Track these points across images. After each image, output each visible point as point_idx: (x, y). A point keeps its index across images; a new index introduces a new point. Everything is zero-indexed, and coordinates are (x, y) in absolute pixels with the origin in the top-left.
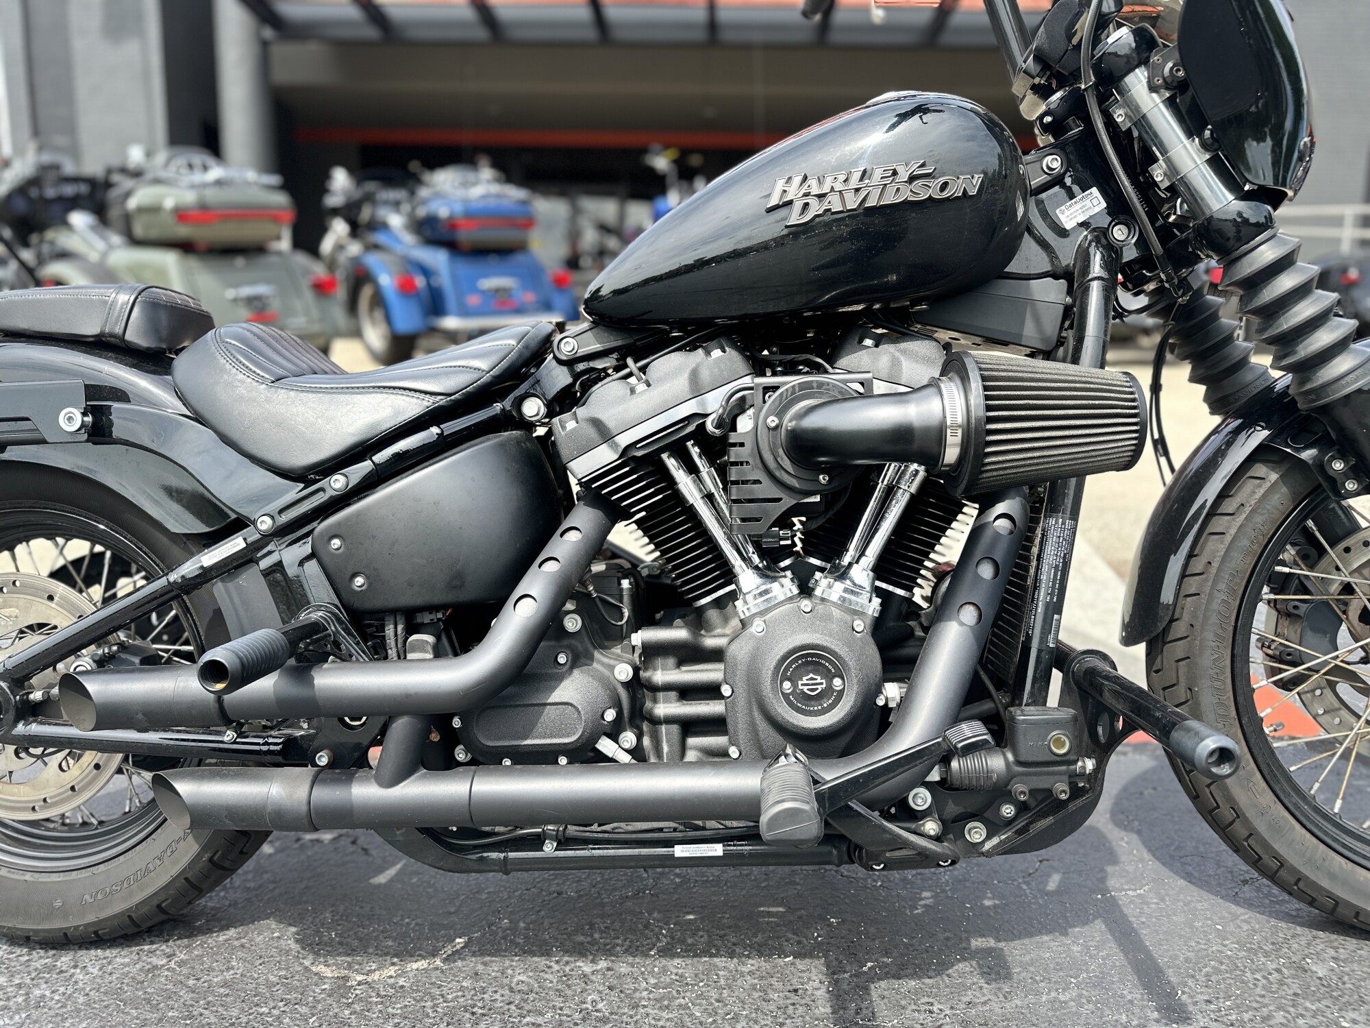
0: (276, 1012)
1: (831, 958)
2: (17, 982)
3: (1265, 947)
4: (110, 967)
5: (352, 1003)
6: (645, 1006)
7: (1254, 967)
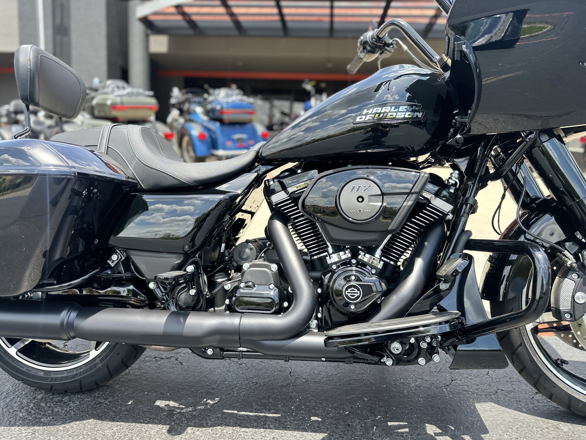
1: (364, 414)
2: (49, 405)
4: (83, 402)
5: (175, 420)
7: (537, 426)
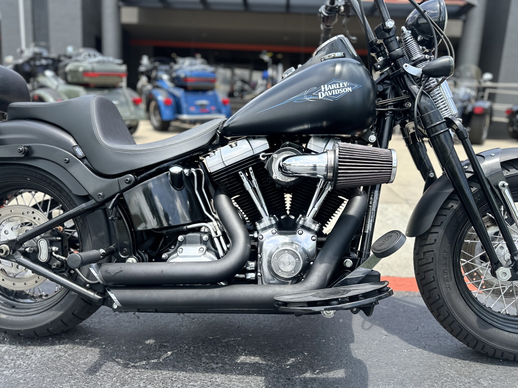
0: (101, 375)
1: (303, 368)
3: (465, 374)
4: (44, 355)
5: (129, 373)
6: (234, 381)
7: (460, 381)
